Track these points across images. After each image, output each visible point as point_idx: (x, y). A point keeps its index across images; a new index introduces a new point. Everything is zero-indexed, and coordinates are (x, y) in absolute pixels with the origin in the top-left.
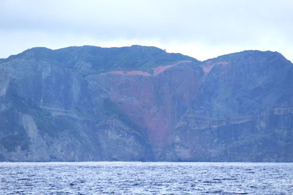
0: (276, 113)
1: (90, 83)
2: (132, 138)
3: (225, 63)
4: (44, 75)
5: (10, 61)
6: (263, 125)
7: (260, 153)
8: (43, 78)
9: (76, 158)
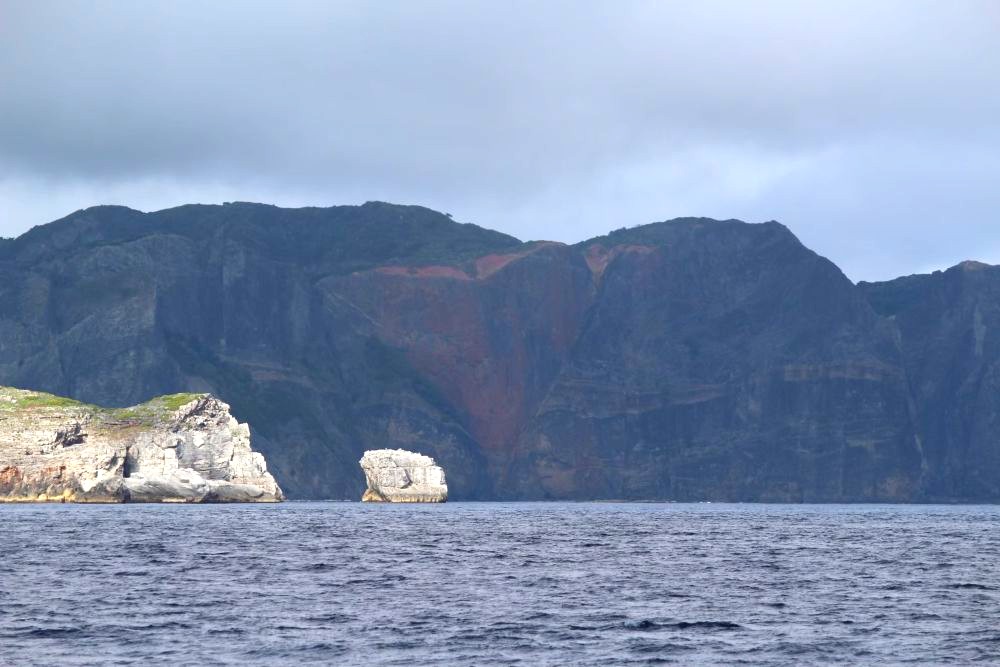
0: (788, 378)
1: (329, 296)
2: (450, 440)
3: (645, 250)
4: (229, 275)
5: (144, 239)
6: (754, 406)
7: (749, 480)
8: (226, 282)
9: (326, 490)
